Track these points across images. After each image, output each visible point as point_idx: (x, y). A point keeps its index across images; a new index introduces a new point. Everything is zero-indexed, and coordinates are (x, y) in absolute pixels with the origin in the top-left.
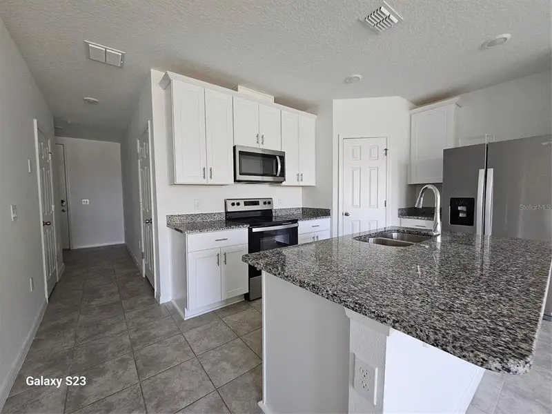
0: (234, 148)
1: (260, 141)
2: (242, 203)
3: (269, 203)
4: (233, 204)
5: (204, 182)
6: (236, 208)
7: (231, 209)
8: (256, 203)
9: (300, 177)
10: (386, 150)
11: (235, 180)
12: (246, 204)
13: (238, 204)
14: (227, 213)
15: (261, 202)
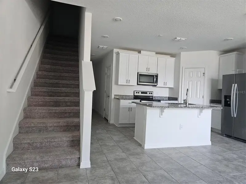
0: (138, 73)
1: (148, 70)
2: (140, 92)
3: (152, 93)
4: (137, 93)
5: (127, 84)
6: (138, 94)
7: (136, 94)
8: (146, 93)
9: (165, 83)
10: (204, 73)
11: (137, 84)
12: (142, 93)
13: (139, 93)
14: (134, 96)
15: (148, 93)
